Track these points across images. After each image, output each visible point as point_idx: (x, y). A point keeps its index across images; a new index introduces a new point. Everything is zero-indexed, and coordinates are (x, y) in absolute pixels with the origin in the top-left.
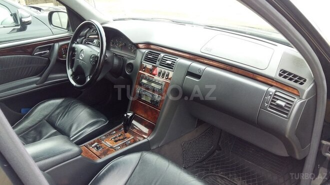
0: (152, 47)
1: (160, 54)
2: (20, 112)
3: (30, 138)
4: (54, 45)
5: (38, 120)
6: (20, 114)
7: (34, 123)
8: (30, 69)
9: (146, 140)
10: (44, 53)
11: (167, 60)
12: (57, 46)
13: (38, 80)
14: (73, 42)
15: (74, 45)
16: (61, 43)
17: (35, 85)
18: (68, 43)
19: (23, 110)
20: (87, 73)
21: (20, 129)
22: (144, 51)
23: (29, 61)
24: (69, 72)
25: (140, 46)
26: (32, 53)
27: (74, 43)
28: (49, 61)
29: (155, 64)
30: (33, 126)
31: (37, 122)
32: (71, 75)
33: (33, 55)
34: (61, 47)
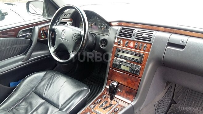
0: (123, 24)
1: (134, 30)
2: (9, 86)
3: (22, 110)
4: (34, 28)
5: (27, 92)
6: (9, 87)
7: (24, 95)
8: (16, 49)
9: (130, 106)
10: (27, 35)
11: (143, 34)
12: (37, 29)
13: (23, 58)
14: (52, 25)
15: (54, 27)
16: (40, 26)
17: (21, 63)
18: (49, 25)
19: (12, 84)
20: (70, 50)
21: (11, 102)
22: (116, 28)
23: (15, 43)
24: (52, 50)
25: (113, 24)
26: (17, 35)
27: (54, 25)
28: (31, 42)
29: (131, 38)
30: (23, 98)
31: (26, 94)
32: (54, 52)
33: (18, 37)
34: (40, 29)
